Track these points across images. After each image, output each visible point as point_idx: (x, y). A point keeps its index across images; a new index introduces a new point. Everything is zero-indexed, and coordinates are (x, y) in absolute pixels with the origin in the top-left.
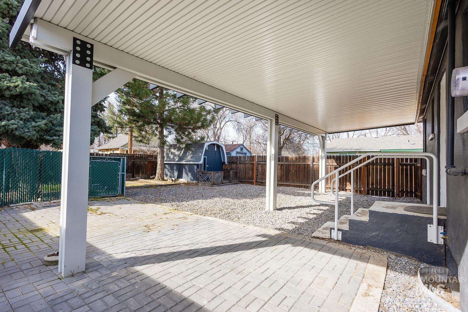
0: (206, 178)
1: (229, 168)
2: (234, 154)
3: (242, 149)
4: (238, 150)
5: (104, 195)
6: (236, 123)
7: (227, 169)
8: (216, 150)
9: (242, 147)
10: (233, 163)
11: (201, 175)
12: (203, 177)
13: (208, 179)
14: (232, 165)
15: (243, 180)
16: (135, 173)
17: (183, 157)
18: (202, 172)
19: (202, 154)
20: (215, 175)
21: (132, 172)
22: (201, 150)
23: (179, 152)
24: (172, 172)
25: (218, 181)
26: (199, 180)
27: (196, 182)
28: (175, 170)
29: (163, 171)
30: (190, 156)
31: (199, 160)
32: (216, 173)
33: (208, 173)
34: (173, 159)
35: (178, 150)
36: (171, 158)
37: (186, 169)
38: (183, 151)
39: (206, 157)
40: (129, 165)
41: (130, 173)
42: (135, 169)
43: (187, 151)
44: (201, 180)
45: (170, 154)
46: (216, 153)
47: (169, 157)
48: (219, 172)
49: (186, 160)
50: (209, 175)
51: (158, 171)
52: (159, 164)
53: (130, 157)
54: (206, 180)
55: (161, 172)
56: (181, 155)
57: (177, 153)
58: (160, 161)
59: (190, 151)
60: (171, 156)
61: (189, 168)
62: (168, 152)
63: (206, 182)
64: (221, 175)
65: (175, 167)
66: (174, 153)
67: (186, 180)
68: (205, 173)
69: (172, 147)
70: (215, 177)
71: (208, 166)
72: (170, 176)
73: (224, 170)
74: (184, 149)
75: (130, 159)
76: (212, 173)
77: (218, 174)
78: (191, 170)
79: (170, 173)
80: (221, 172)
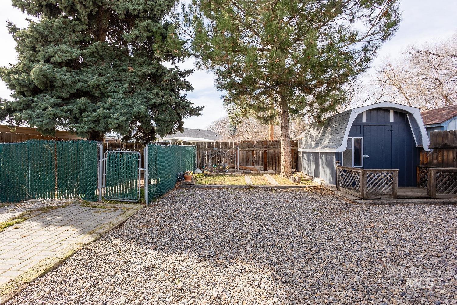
0: (351, 182)
1: (435, 161)
5: (122, 199)
7: (431, 163)
8: (392, 120)
10: (447, 148)
11: (342, 175)
12: (346, 179)
13: (354, 184)
14: (445, 153)
16: (268, 165)
17: (321, 140)
18: (345, 168)
19: (345, 132)
20: (369, 176)
21: (263, 163)
22: (345, 124)
23: (317, 133)
24: (309, 165)
25: (381, 192)
26: (341, 184)
27: (332, 187)
28: (312, 162)
29: (288, 164)
30: (329, 138)
31: (339, 144)
32: (371, 174)
33: (354, 172)
34: (311, 144)
35: (317, 130)
36: (309, 143)
37: (323, 161)
38: (322, 130)
39: (362, 138)
40: (260, 155)
41: (262, 164)
42: (268, 160)
43: (327, 129)
44: (343, 184)
45: (309, 137)
46: (392, 128)
47: (307, 142)
48: (383, 172)
49: (322, 146)
50: (355, 176)
51: (282, 164)
52: (282, 154)
53: (260, 145)
54: (350, 186)
55: (285, 165)
56: (318, 138)
57: (315, 135)
58: (283, 148)
59: (329, 129)
60: (309, 140)
61: (326, 160)
62: (307, 134)
63: (350, 191)
64: (389, 178)
65: (312, 156)
66: (313, 135)
67: (321, 182)
68: (349, 171)
69: (312, 126)
70: (369, 181)
71: (367, 156)
72: (308, 172)
73: (423, 164)
74: (323, 128)
75: (261, 148)
76: (359, 172)
77: (380, 174)
78: (329, 164)
79: (308, 167)
80: (389, 170)
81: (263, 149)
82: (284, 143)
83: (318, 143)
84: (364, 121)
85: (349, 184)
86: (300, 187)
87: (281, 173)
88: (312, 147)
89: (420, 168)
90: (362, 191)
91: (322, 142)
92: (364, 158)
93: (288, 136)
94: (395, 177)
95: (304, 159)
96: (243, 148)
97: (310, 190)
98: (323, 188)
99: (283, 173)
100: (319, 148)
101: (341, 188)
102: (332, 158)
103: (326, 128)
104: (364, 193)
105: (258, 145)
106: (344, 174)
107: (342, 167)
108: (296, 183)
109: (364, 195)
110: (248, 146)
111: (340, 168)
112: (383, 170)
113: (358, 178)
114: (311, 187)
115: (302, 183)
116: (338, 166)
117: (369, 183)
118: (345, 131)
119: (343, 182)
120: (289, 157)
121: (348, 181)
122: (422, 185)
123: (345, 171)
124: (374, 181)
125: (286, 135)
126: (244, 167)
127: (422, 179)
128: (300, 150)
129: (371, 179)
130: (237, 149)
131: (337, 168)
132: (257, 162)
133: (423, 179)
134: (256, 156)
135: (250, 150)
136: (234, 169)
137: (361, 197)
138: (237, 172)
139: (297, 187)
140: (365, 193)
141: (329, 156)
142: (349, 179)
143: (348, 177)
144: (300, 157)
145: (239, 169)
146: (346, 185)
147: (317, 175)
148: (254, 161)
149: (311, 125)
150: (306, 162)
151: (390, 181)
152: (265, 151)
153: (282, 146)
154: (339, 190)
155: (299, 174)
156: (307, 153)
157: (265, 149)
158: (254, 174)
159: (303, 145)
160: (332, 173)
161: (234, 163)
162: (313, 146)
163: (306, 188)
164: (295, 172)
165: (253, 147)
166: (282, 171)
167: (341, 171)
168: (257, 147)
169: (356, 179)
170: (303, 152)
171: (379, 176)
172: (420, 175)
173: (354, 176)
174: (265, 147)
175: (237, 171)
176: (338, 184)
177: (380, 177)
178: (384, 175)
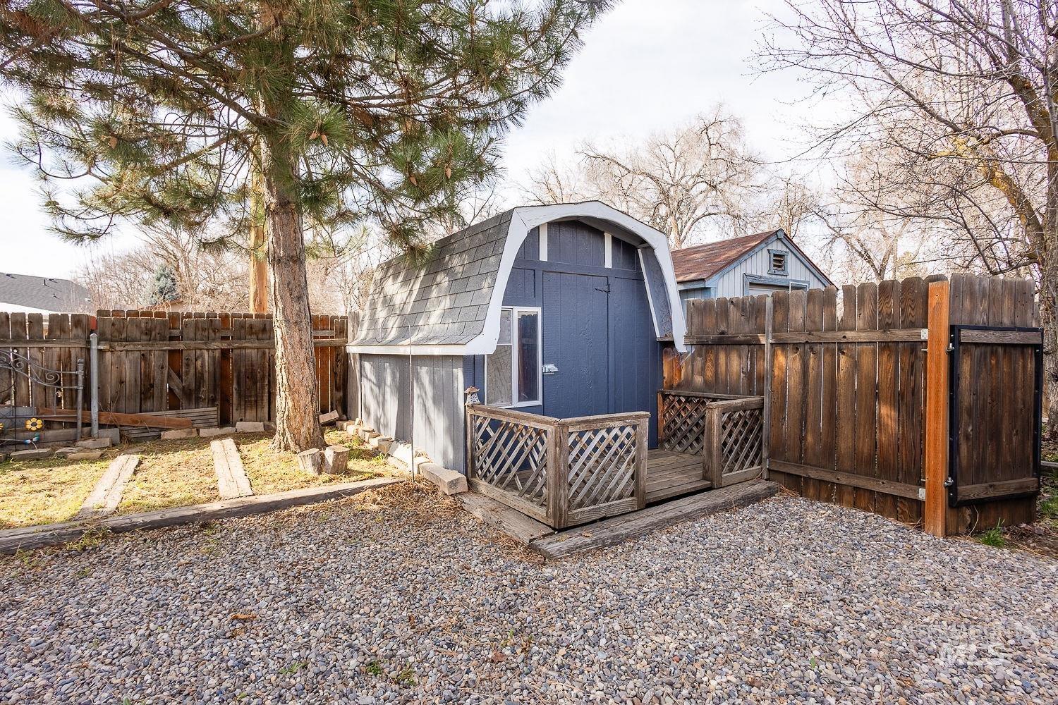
0: (514, 463)
1: (699, 380)
2: (728, 287)
3: (778, 261)
4: (759, 265)
6: (731, 217)
7: (688, 383)
8: (608, 264)
9: (778, 247)
10: (725, 342)
11: (486, 437)
12: (500, 453)
13: (525, 472)
14: (722, 358)
15: (813, 474)
16: (239, 404)
17: (415, 314)
18: (494, 412)
19: (492, 287)
20: (575, 443)
21: (218, 397)
22: (492, 259)
23: (405, 291)
24: (381, 399)
25: (606, 493)
26: (481, 468)
27: (453, 484)
28: (388, 390)
29: (302, 403)
30: (442, 306)
31: (474, 326)
32: (581, 434)
33: (526, 428)
34: (385, 328)
35: (406, 281)
36: (379, 325)
37: (422, 386)
38: (419, 280)
39: (538, 310)
40: (202, 366)
41: (212, 402)
42: (239, 383)
43: (434, 279)
44: (488, 470)
45: (379, 306)
46: (609, 285)
47: (373, 320)
48: (612, 424)
49: (420, 335)
50: (529, 442)
51: (280, 402)
52: (278, 362)
53: (204, 330)
54: (513, 481)
55: (290, 404)
56: (408, 309)
57: (398, 300)
58: (280, 342)
59: (442, 278)
60: (381, 314)
61: (433, 382)
62: (376, 296)
63: (512, 498)
64: (626, 442)
65: (388, 371)
66: (391, 299)
67: (418, 460)
68: (508, 423)
69: (391, 271)
70: (575, 461)
71: (551, 367)
72: (377, 422)
73: (671, 387)
74: (423, 273)
75: (207, 340)
76: (545, 432)
77: (603, 433)
78: (443, 397)
79: (376, 406)
80: (627, 418)
81: (217, 345)
82: (287, 321)
83: (407, 327)
84: (544, 256)
85: (509, 470)
86: (337, 495)
87: (277, 437)
88: (390, 338)
89: (665, 397)
90: (555, 503)
91: (421, 323)
92: (543, 375)
93: (299, 298)
94: (642, 436)
95: (364, 380)
96: (121, 340)
97: (374, 501)
98: (421, 485)
99: (284, 434)
100: (407, 341)
101: (483, 486)
102: (452, 377)
103: (432, 273)
104: (560, 509)
105: (196, 327)
106: (492, 434)
107: (484, 410)
108: (325, 476)
109: (561, 515)
110: (148, 332)
111: (479, 413)
112: (611, 419)
113: (538, 452)
114: (381, 489)
115: (348, 472)
116: (472, 406)
117: (576, 468)
118: (494, 281)
119: (489, 461)
120: (307, 376)
121: (504, 461)
122: (669, 441)
123: (495, 424)
124: (589, 458)
125: (291, 290)
126: (125, 418)
127: (669, 426)
128: (353, 349)
129: (582, 451)
130: (89, 342)
131: (470, 412)
132: (192, 396)
133: (672, 426)
134: (187, 373)
135: (156, 347)
136: (72, 431)
137: (551, 522)
138: (89, 443)
139: (327, 496)
140: (564, 506)
141: (442, 372)
142: (509, 454)
143: (505, 445)
144: (354, 371)
145: (101, 426)
146: (497, 473)
147: (404, 435)
148: (177, 391)
149: (388, 268)
150: (372, 390)
151: (628, 451)
152: (225, 353)
153: (278, 333)
154: (477, 492)
155: (350, 428)
156: (376, 359)
157: (225, 346)
158: (173, 441)
159: (362, 333)
160: (451, 430)
161: (73, 403)
162: (393, 334)
163: (362, 495)
164: (339, 423)
165: (172, 339)
166: (279, 428)
167: (481, 425)
168: (192, 335)
169: (531, 453)
170: (361, 355)
171: (603, 439)
172: (664, 416)
173: (526, 443)
174: (224, 338)
175: (90, 436)
176: (470, 468)
177: (605, 444)
178: (613, 434)
